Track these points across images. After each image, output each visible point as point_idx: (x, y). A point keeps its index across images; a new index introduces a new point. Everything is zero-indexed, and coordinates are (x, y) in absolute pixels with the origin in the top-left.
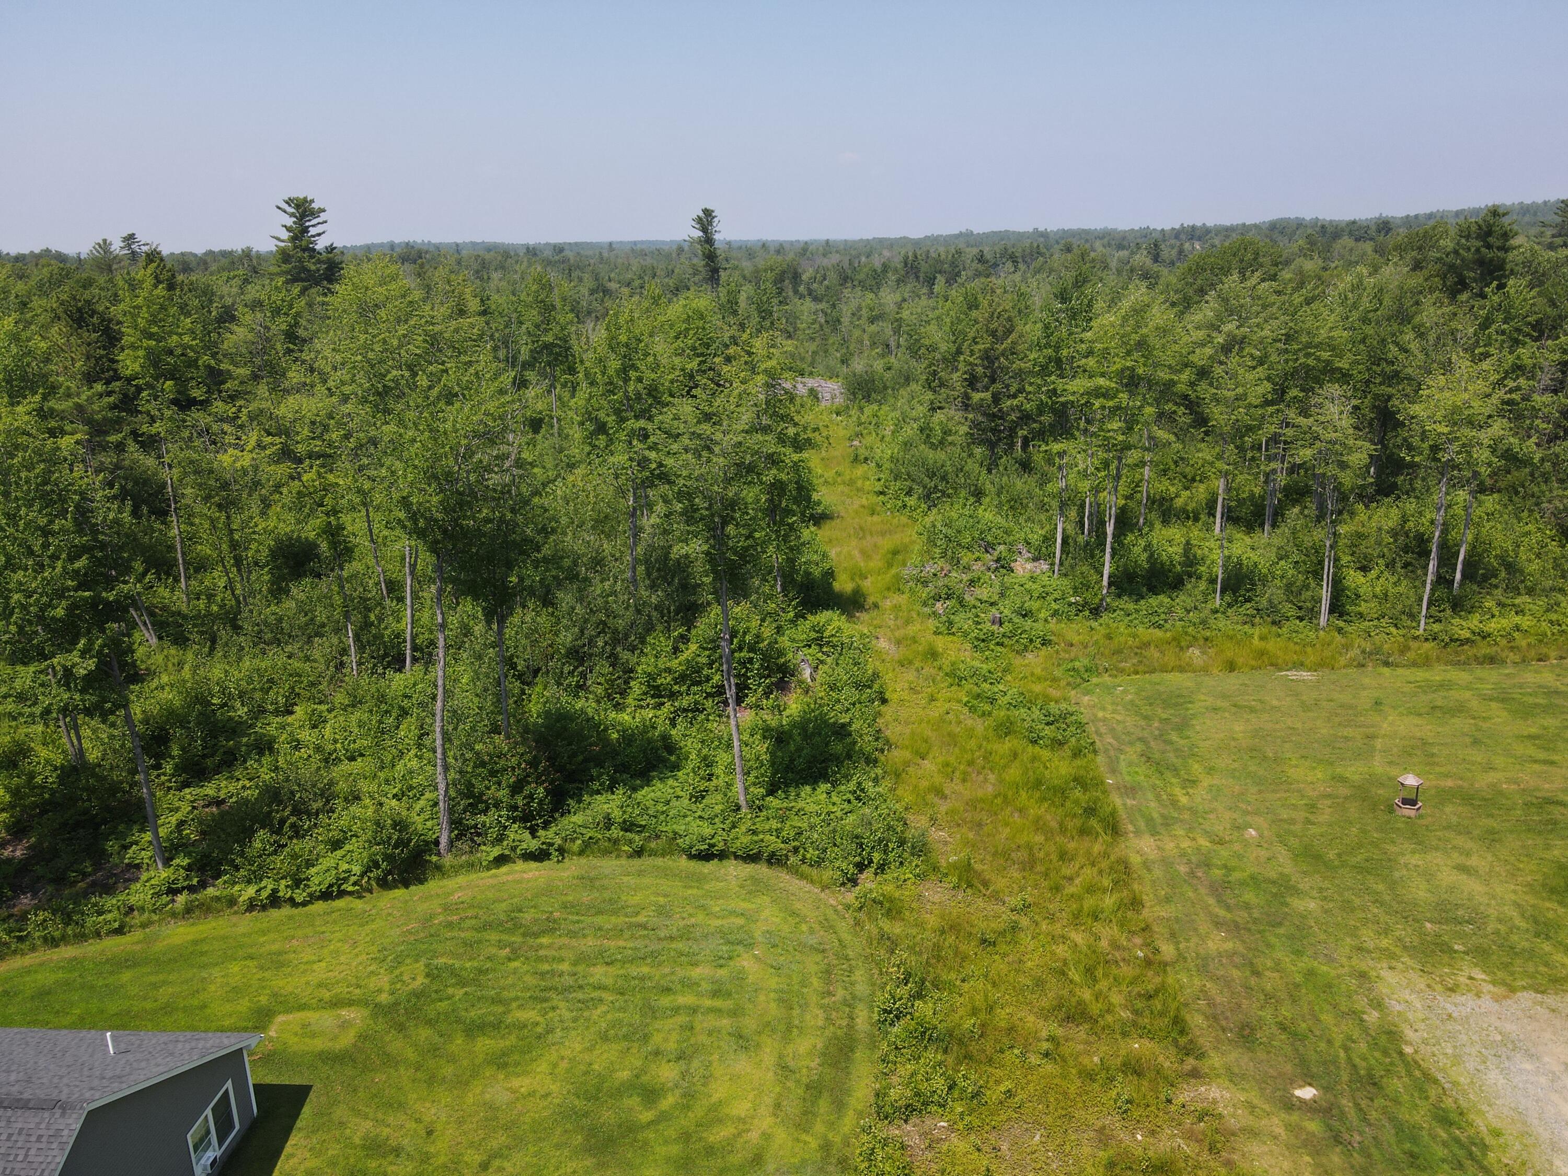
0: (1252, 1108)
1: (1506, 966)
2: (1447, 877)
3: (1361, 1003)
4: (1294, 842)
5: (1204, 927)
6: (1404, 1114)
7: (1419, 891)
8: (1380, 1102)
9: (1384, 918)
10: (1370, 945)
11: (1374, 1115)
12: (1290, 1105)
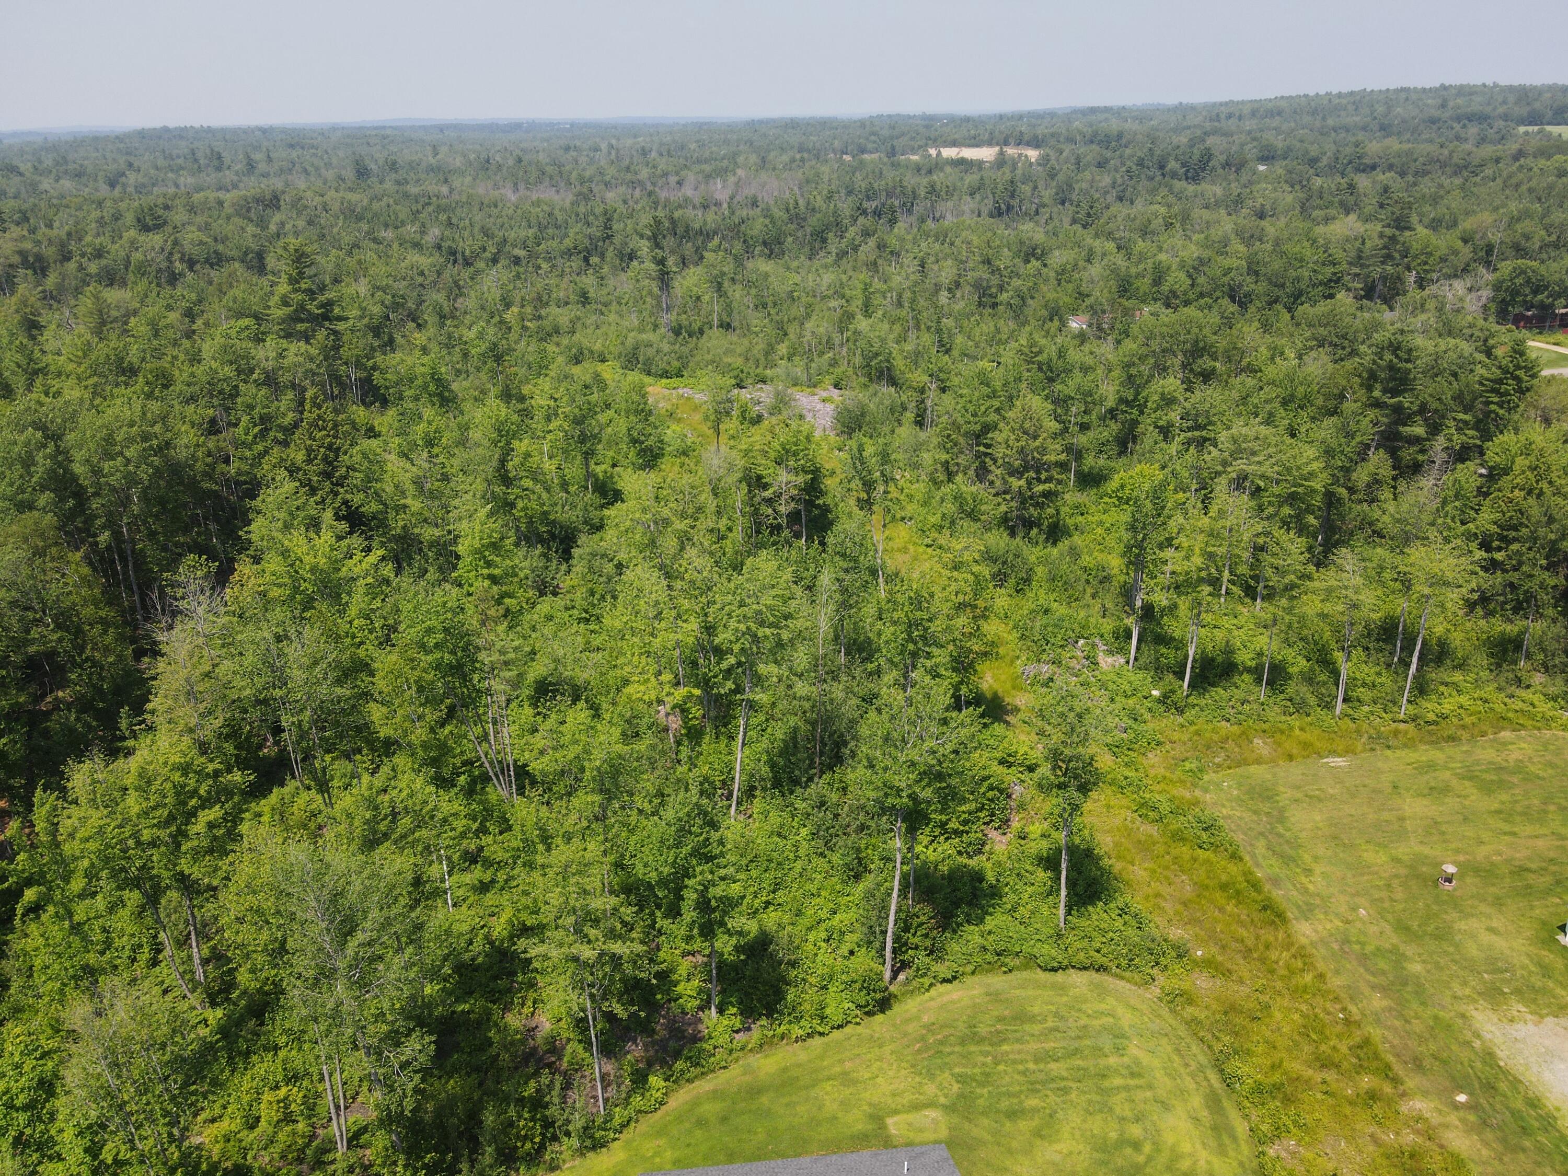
0: (1440, 1112)
1: (1534, 1001)
2: (1486, 938)
3: (1468, 1035)
4: (1389, 917)
5: (1367, 991)
6: (1512, 1105)
7: (1472, 950)
8: (1498, 1098)
9: (1461, 973)
10: (1459, 993)
11: (1498, 1106)
12: (1456, 1106)
